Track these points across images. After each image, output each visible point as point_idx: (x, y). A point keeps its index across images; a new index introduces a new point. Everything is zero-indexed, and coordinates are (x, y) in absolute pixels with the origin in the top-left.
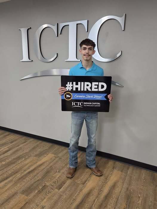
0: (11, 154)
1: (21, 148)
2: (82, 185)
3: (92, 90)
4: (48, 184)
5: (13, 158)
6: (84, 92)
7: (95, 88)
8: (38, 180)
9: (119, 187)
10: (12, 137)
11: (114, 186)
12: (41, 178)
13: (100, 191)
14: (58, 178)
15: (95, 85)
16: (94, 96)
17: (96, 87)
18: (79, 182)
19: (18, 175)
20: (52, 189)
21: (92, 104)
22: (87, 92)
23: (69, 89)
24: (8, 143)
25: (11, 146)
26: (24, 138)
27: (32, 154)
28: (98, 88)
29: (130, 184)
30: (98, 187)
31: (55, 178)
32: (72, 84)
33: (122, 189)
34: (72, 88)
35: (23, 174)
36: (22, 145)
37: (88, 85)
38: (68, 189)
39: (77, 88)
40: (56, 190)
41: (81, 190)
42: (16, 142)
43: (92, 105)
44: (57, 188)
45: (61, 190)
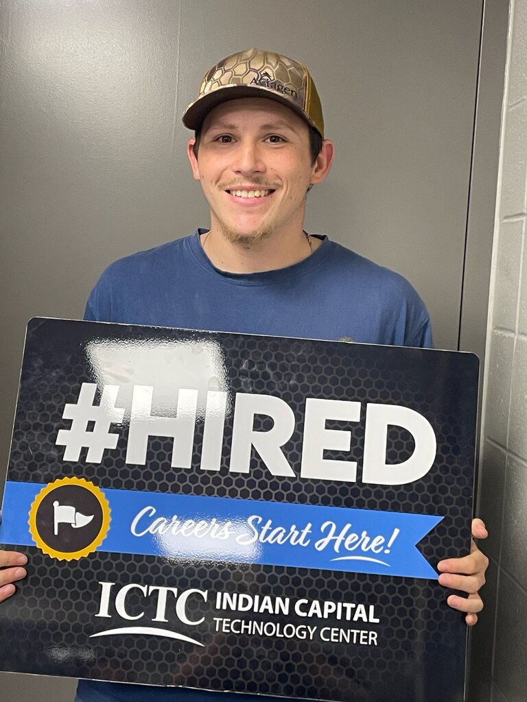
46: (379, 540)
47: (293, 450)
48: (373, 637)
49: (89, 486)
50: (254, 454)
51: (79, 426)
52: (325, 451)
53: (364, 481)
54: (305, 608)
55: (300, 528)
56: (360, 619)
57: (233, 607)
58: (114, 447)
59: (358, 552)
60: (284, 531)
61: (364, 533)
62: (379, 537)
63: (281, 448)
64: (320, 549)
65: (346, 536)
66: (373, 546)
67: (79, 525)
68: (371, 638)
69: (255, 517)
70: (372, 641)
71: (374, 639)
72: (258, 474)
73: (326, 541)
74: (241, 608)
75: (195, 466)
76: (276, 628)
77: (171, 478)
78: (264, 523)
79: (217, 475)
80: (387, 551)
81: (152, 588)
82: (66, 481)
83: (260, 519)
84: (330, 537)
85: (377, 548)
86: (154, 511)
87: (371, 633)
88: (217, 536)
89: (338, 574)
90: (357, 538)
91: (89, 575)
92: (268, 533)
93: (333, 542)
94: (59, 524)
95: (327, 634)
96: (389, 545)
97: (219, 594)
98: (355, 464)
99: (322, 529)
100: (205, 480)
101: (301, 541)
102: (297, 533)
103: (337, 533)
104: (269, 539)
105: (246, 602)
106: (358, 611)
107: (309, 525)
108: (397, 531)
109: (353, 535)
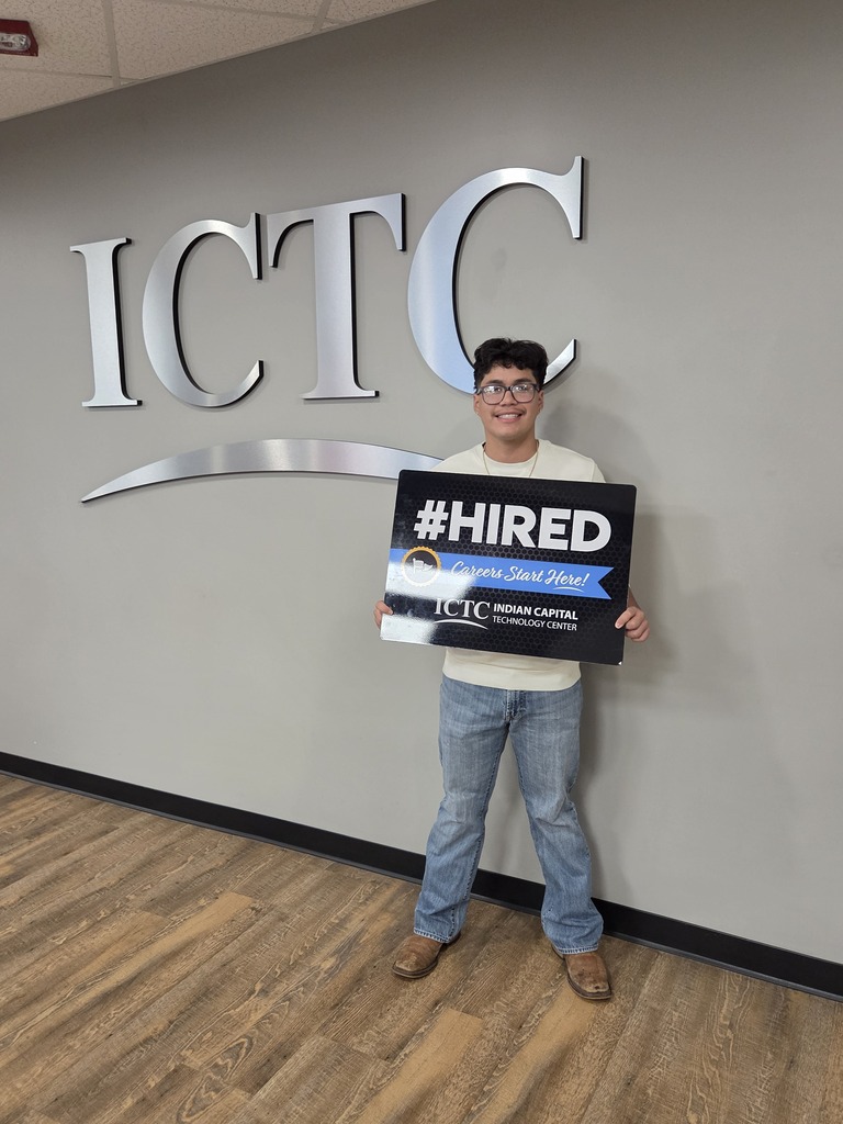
0: (23, 900)
1: (77, 866)
2: (383, 1064)
3: (536, 543)
4: (195, 1061)
5: (27, 918)
6: (499, 551)
7: (553, 536)
8: (146, 1041)
9: (585, 1072)
10: (39, 808)
11: (554, 1070)
12: (161, 1027)
13: (475, 1097)
14: (258, 1025)
15: (555, 521)
16: (545, 576)
17: (561, 529)
18: (364, 1049)
19: (45, 1015)
20: (217, 1091)
21: (533, 616)
22: (516, 551)
23: (428, 534)
24: (18, 838)
25: (27, 857)
26: (106, 807)
27: (132, 897)
28: (568, 536)
29: (644, 1058)
30: (468, 1077)
31: (237, 1025)
32: (448, 509)
33: (597, 1085)
34: (442, 529)
35: (69, 1010)
36: (86, 847)
37: (519, 520)
38: (303, 1090)
39: (466, 532)
40: (239, 1095)
41: (374, 1092)
42: (56, 833)
43: (535, 618)
44: (240, 1084)
45: (261, 1094)
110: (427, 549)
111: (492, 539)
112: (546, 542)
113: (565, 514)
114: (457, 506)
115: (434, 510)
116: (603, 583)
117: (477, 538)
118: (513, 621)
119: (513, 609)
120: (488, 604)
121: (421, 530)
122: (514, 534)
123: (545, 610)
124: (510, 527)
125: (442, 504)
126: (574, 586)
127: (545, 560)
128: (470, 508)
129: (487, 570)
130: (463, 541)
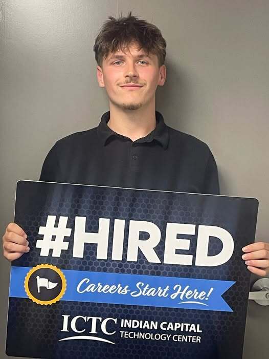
46: (203, 293)
47: (160, 250)
48: (199, 339)
49: (54, 268)
50: (140, 251)
51: (48, 238)
52: (176, 250)
53: (196, 265)
54: (165, 326)
55: (163, 289)
56: (193, 331)
57: (130, 326)
58: (67, 249)
59: (193, 299)
60: (155, 290)
61: (196, 290)
62: (203, 292)
63: (154, 248)
64: (173, 298)
65: (186, 292)
66: (199, 297)
67: (50, 288)
68: (197, 339)
69: (140, 283)
70: (198, 341)
71: (199, 340)
72: (141, 262)
73: (176, 294)
74: (133, 327)
75: (109, 258)
76: (151, 336)
77: (96, 264)
78: (145, 286)
79: (121, 262)
80: (207, 299)
81: (89, 318)
82: (42, 266)
83: (143, 284)
84: (178, 292)
85: (201, 297)
86: (89, 281)
87: (198, 337)
88: (121, 293)
89: (182, 310)
90: (192, 293)
91: (57, 312)
92: (147, 290)
93: (180, 295)
94: (40, 287)
95: (176, 338)
96: (208, 296)
97: (123, 320)
98: (191, 256)
99: (174, 289)
100: (114, 265)
101: (163, 294)
102: (161, 291)
103: (182, 291)
104: (148, 294)
105: (136, 324)
106: (191, 327)
107: (168, 287)
108: (212, 289)
109: (190, 291)
110: (51, 267)
111: (117, 256)
112: (171, 258)
113: (189, 229)
114: (80, 222)
115: (56, 225)
116: (226, 296)
117: (102, 254)
118: (140, 335)
119: (140, 324)
120: (115, 320)
121: (44, 246)
122: (139, 249)
123: (171, 324)
124: (134, 243)
125: (64, 220)
126: (198, 300)
127: (170, 275)
128: (94, 223)
129: (113, 287)
130: (88, 258)
